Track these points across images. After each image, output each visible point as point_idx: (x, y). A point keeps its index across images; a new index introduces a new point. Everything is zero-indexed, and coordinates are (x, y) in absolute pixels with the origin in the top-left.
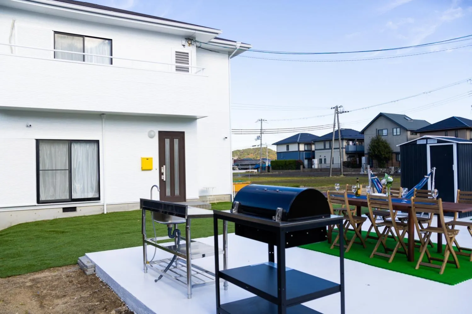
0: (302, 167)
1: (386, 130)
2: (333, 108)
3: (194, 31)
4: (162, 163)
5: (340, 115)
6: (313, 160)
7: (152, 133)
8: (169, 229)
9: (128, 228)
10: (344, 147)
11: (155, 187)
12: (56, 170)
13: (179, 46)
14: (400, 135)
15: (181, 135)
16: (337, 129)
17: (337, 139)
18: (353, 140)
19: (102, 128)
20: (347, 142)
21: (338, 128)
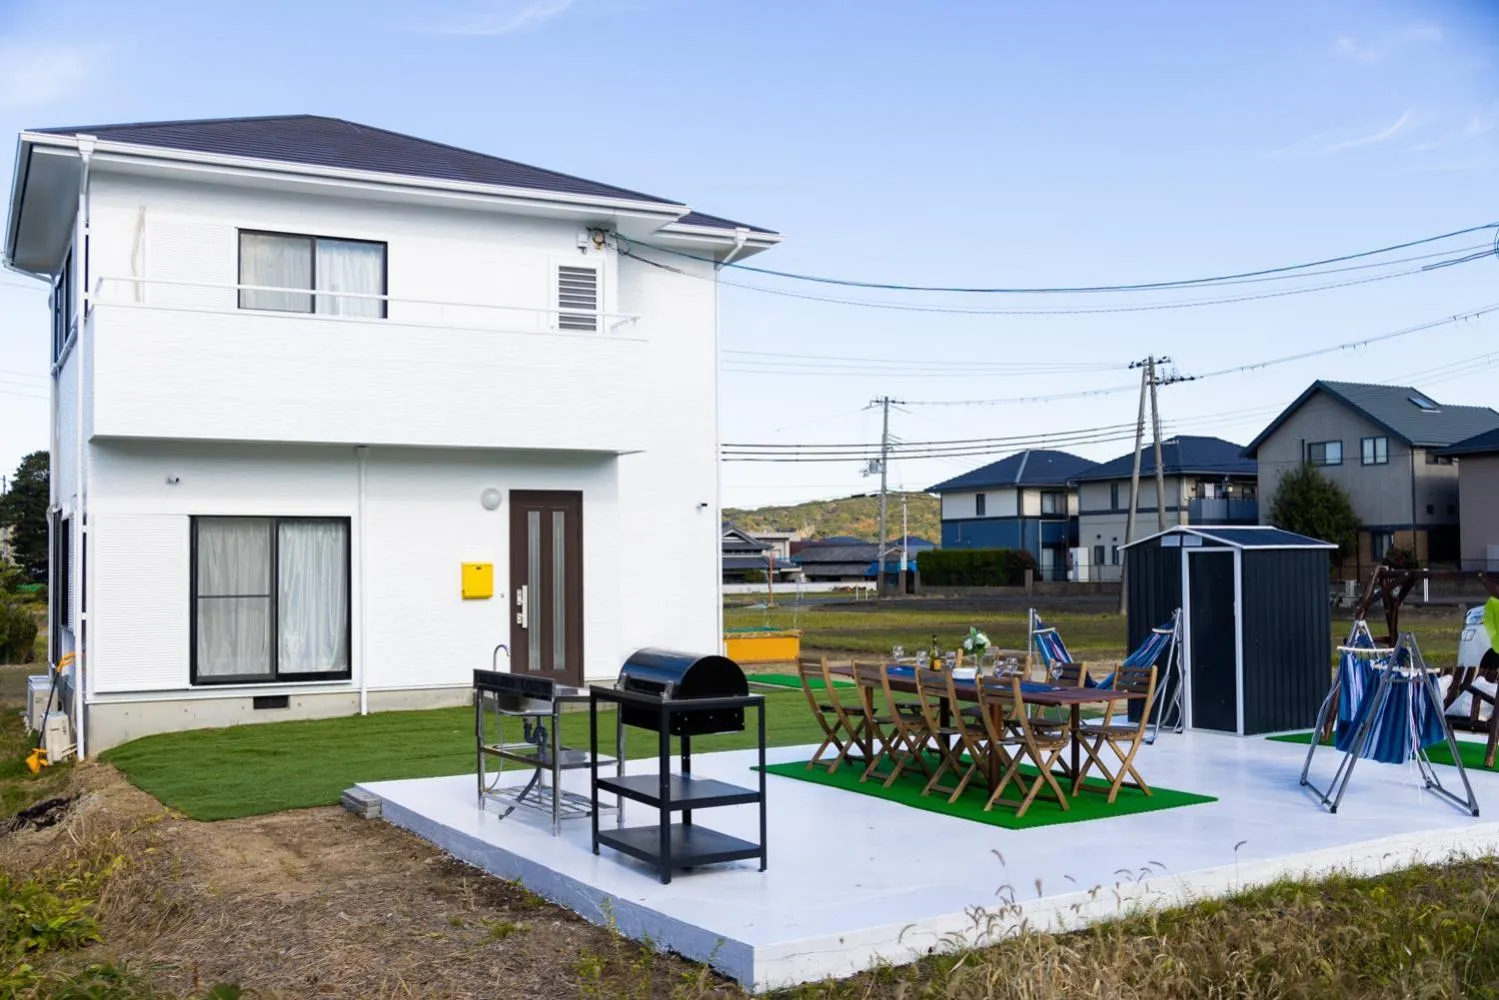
0: (1029, 574)
1: (1339, 445)
2: (1135, 364)
3: (611, 212)
4: (518, 577)
5: (1161, 390)
6: (1072, 550)
7: (493, 496)
8: (527, 727)
9: (431, 746)
10: (1185, 503)
11: (501, 649)
12: (237, 596)
13: (569, 251)
14: (1387, 462)
15: (572, 502)
16: (1152, 440)
17: (1148, 478)
18: (1217, 480)
19: (360, 485)
20: (1197, 486)
21: (1152, 437)
